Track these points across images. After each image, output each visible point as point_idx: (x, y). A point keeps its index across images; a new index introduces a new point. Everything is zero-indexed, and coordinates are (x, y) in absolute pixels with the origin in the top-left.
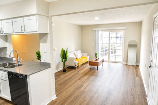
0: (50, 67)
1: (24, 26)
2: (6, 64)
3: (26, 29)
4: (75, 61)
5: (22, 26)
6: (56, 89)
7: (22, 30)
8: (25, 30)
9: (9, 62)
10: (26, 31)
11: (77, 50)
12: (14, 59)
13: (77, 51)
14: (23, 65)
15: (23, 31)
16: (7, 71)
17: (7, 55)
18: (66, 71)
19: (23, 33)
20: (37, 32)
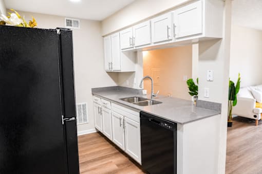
0: (220, 113)
1: (174, 26)
2: (134, 99)
3: (176, 33)
4: (254, 107)
5: (168, 28)
6: (226, 163)
7: (168, 36)
8: (175, 35)
9: (138, 96)
10: (176, 37)
11: (255, 85)
12: (145, 92)
13: (256, 87)
14: (161, 103)
15: (170, 38)
16: (139, 110)
17: (134, 85)
18: (233, 127)
19: (170, 42)
20: (201, 34)
